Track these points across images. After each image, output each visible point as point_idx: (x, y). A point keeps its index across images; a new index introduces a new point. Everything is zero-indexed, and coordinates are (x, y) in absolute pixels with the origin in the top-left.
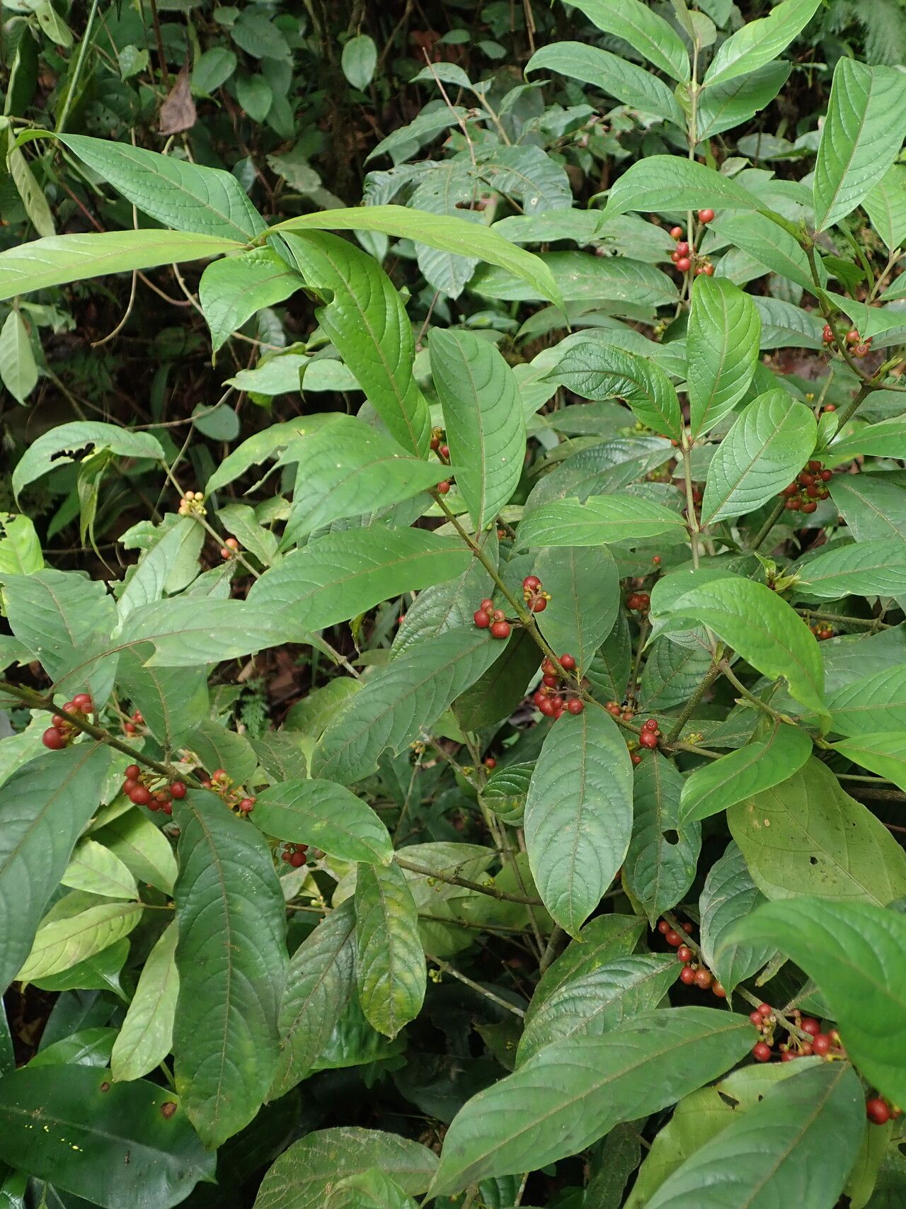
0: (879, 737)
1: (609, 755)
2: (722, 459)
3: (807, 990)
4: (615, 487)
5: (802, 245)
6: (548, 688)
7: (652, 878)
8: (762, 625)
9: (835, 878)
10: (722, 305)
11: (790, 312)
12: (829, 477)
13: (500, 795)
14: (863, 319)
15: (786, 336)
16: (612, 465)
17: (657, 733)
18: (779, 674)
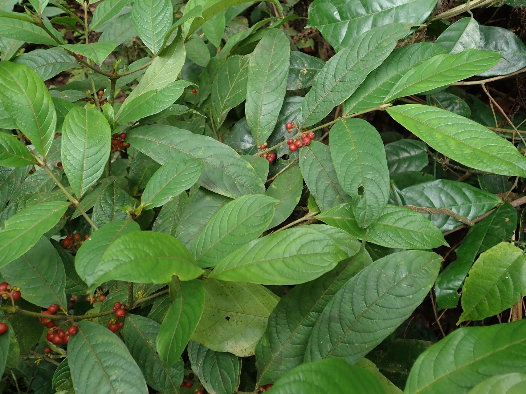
0: (227, 260)
1: (107, 344)
2: (67, 159)
3: (260, 377)
4: (19, 183)
5: (36, 24)
6: (52, 329)
7: (165, 378)
8: (147, 255)
9: (241, 319)
10: (12, 78)
11: (53, 54)
12: (125, 135)
13: (63, 382)
14: (93, 55)
15: (58, 67)
16: (10, 172)
17: (122, 307)
18: (171, 276)
